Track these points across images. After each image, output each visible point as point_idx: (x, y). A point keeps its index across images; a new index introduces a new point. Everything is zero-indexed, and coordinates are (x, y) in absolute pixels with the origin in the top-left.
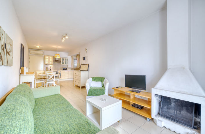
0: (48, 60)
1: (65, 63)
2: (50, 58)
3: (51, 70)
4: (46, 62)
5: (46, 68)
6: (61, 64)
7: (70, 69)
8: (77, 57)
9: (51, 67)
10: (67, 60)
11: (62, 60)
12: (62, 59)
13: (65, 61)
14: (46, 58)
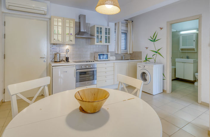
0: (60, 32)
1: (103, 39)
2: (67, 25)
3: (67, 59)
4: (55, 37)
5: (56, 54)
6: (96, 43)
7: (114, 58)
8: (127, 26)
9: (67, 51)
10: (108, 31)
11: (98, 31)
12: (98, 28)
13: (103, 35)
14: (55, 23)
